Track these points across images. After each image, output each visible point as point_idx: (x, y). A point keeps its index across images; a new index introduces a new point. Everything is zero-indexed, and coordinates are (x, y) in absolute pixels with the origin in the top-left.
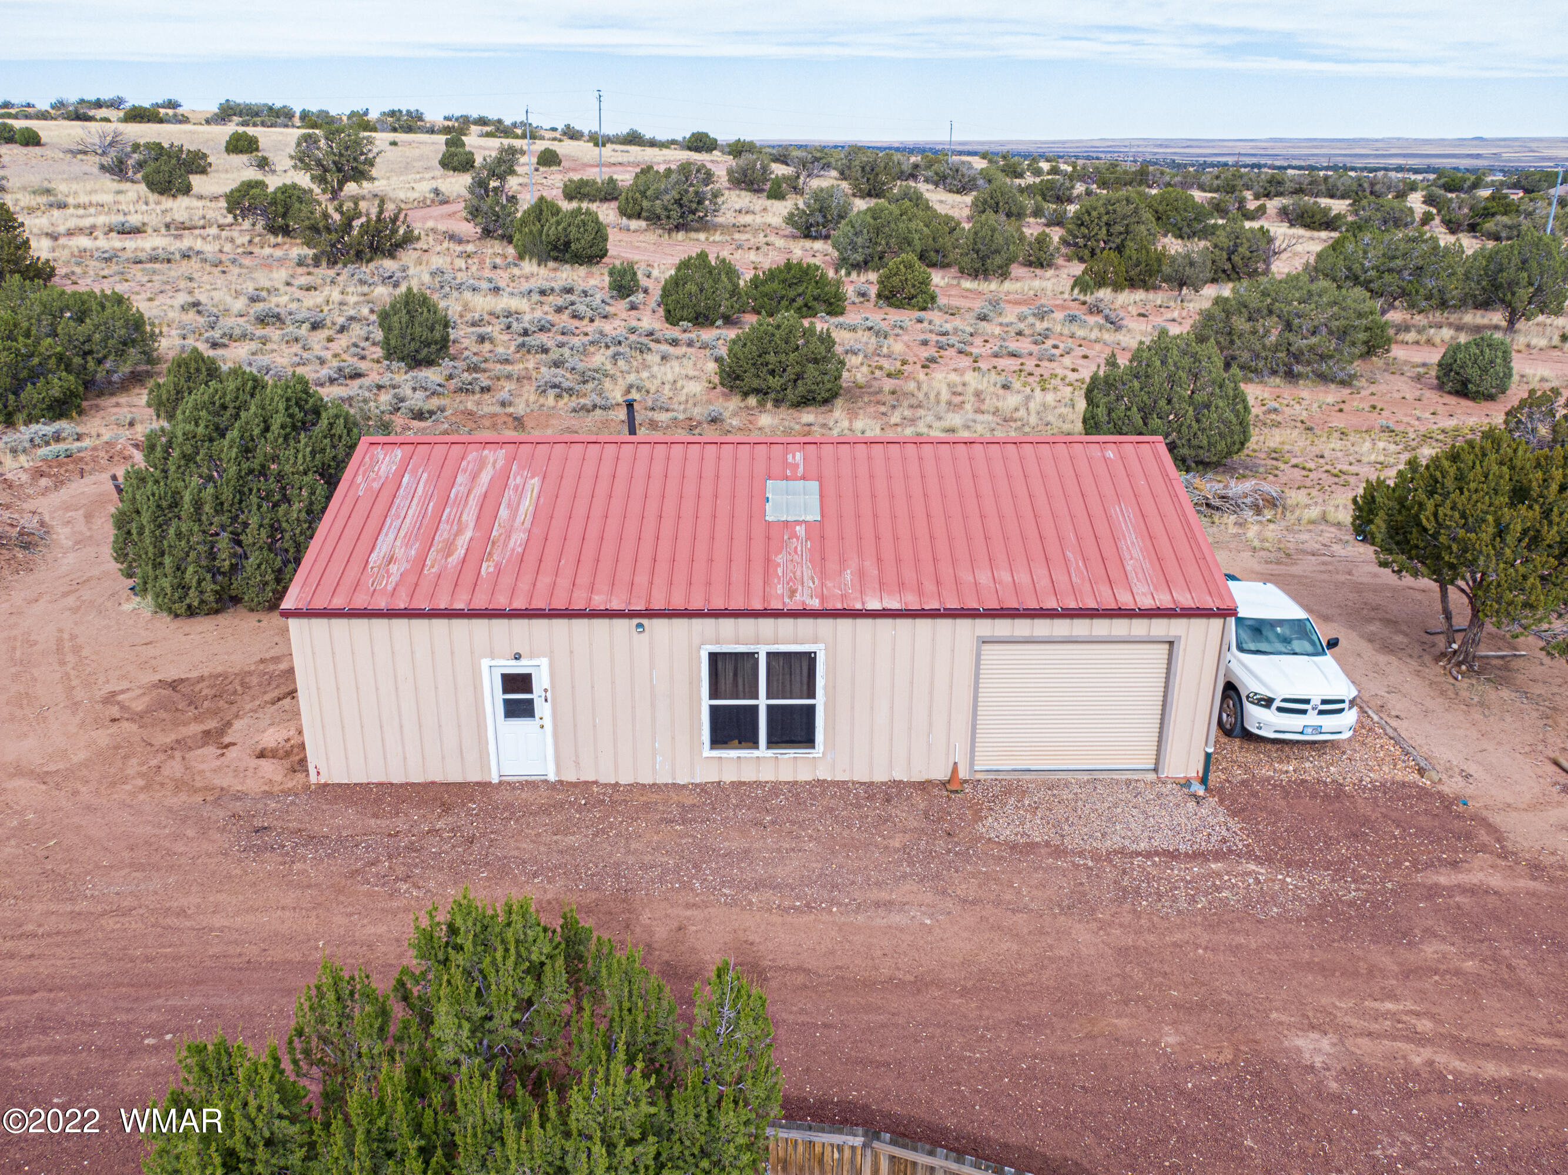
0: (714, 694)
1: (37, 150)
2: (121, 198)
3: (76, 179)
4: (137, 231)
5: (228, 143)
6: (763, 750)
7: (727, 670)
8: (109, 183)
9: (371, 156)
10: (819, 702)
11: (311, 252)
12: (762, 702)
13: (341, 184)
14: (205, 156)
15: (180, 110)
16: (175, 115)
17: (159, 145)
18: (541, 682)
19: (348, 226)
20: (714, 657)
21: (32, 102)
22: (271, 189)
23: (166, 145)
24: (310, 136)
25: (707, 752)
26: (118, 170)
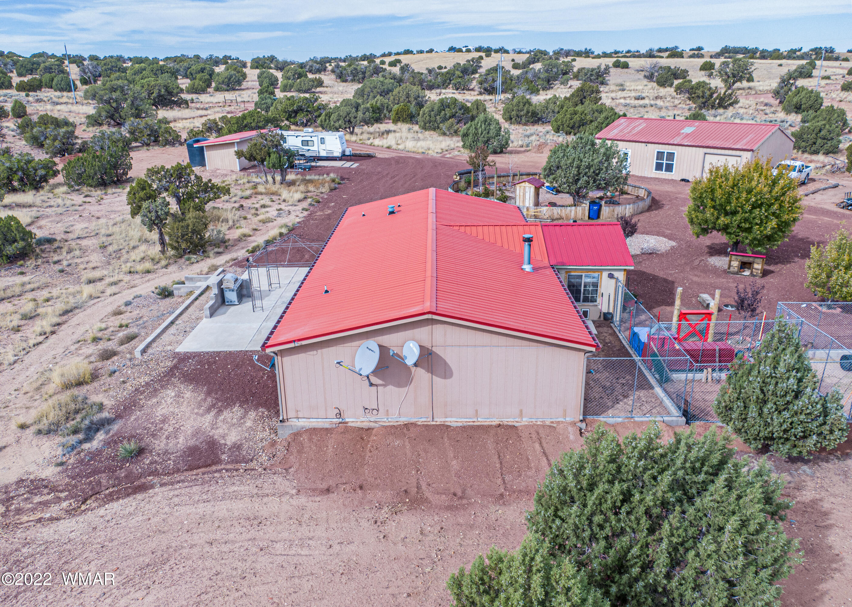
0: (657, 159)
1: (626, 70)
2: (645, 88)
3: (634, 81)
4: (643, 98)
5: (702, 66)
6: (664, 172)
7: (660, 155)
8: (645, 82)
9: (751, 70)
10: (674, 163)
11: (694, 106)
12: (665, 162)
13: (734, 83)
14: (688, 72)
15: (702, 52)
16: (698, 54)
17: (669, 68)
18: (629, 154)
19: (711, 96)
20: (658, 152)
21: (639, 50)
22: (693, 83)
23: (673, 67)
24: (726, 62)
25: (654, 171)
26: (650, 77)
